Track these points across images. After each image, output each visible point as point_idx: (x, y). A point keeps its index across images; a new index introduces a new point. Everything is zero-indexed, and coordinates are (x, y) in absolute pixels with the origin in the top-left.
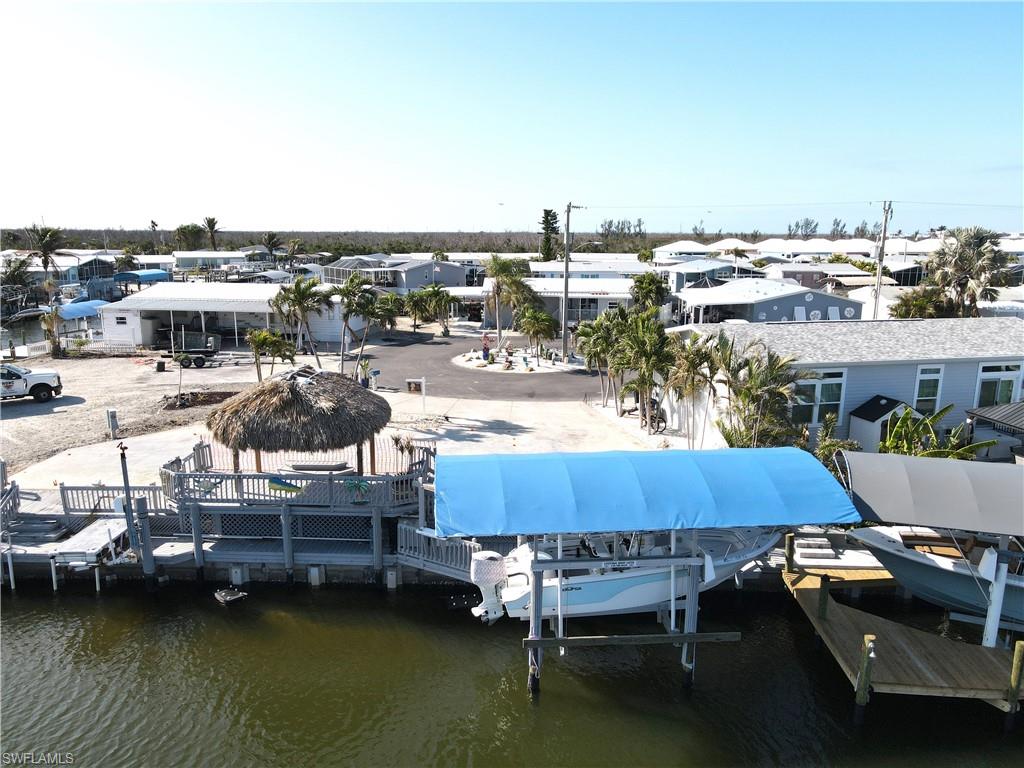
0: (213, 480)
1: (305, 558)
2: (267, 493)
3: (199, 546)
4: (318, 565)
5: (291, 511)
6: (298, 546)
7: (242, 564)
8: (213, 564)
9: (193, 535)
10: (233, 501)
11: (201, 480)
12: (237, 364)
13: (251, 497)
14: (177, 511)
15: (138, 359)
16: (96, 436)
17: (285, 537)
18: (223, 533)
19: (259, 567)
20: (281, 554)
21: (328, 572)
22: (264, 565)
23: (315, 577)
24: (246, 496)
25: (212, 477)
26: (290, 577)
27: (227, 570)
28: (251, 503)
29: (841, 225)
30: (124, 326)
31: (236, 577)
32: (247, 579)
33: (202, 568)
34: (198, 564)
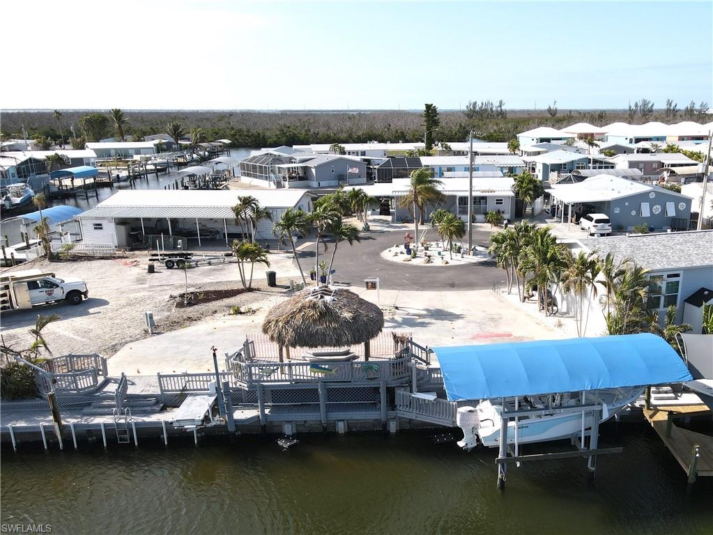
0: (272, 368)
1: (335, 415)
2: (309, 375)
3: (263, 412)
4: (343, 420)
5: (326, 386)
6: (330, 408)
7: (290, 422)
8: (271, 422)
9: (259, 404)
10: (286, 381)
11: (264, 368)
13: (298, 377)
14: (247, 389)
17: (322, 402)
18: (273, 402)
19: (303, 423)
20: (319, 414)
21: (349, 425)
22: (305, 422)
23: (341, 427)
24: (294, 377)
25: (271, 365)
26: (325, 429)
27: (281, 426)
28: (297, 382)
30: (101, 230)
31: (288, 430)
32: (295, 431)
33: (265, 426)
34: (262, 423)
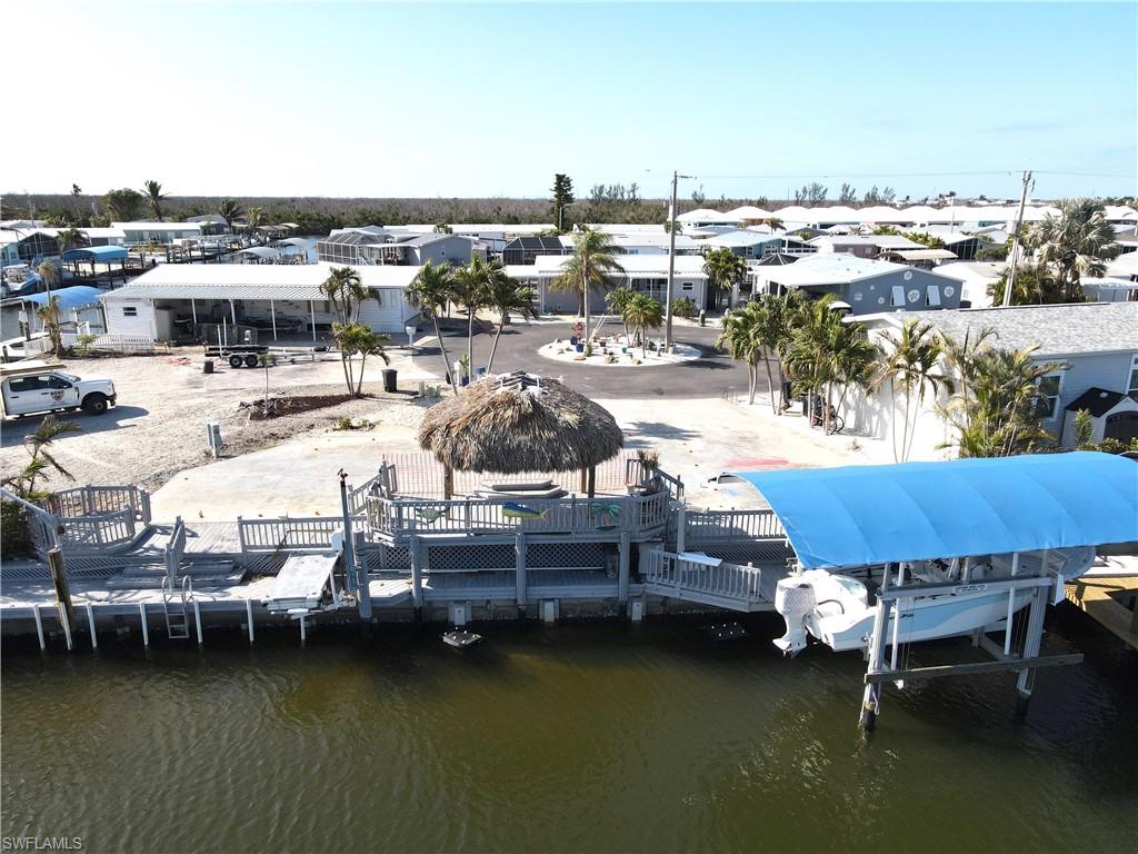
0: (437, 508)
1: (540, 591)
2: (500, 521)
3: (418, 583)
4: (553, 600)
5: (527, 540)
6: (532, 579)
7: (462, 602)
8: (430, 603)
9: (413, 571)
10: (461, 531)
11: (424, 508)
12: (293, 362)
13: (482, 526)
14: (392, 545)
15: (167, 358)
16: (194, 454)
17: (520, 569)
19: (484, 604)
20: (513, 588)
21: (562, 607)
22: (488, 602)
23: (549, 612)
24: (475, 526)
25: (436, 504)
26: (522, 614)
27: (446, 609)
28: (479, 533)
29: (850, 190)
30: (134, 317)
31: (459, 616)
32: (470, 619)
33: (420, 609)
34: (417, 604)
